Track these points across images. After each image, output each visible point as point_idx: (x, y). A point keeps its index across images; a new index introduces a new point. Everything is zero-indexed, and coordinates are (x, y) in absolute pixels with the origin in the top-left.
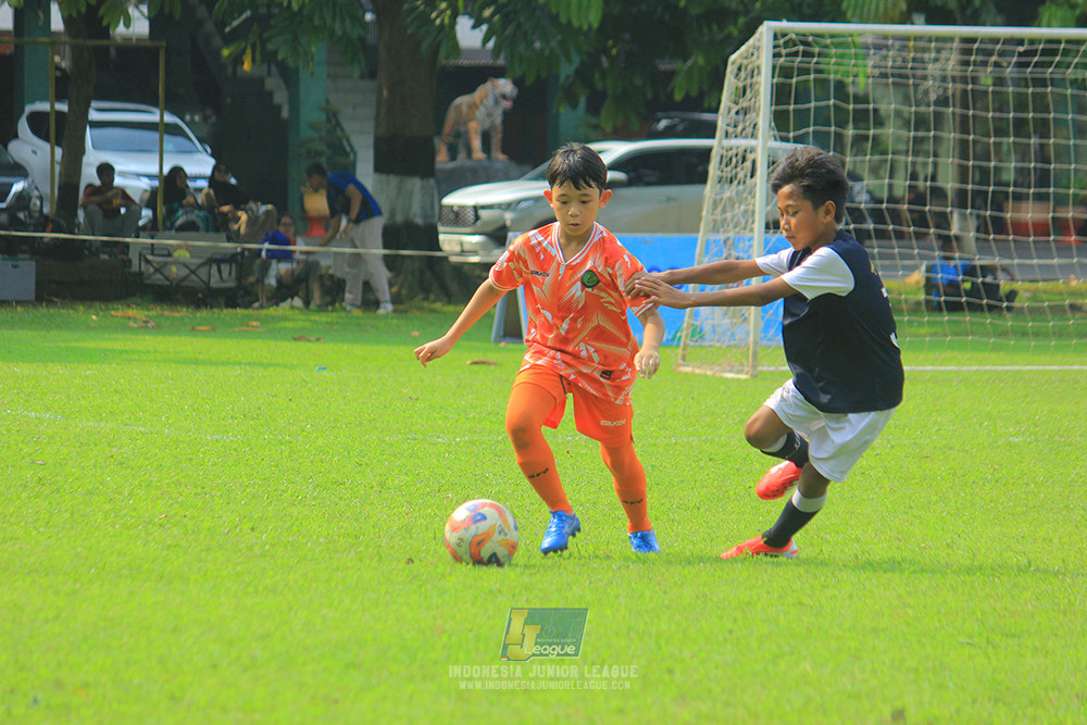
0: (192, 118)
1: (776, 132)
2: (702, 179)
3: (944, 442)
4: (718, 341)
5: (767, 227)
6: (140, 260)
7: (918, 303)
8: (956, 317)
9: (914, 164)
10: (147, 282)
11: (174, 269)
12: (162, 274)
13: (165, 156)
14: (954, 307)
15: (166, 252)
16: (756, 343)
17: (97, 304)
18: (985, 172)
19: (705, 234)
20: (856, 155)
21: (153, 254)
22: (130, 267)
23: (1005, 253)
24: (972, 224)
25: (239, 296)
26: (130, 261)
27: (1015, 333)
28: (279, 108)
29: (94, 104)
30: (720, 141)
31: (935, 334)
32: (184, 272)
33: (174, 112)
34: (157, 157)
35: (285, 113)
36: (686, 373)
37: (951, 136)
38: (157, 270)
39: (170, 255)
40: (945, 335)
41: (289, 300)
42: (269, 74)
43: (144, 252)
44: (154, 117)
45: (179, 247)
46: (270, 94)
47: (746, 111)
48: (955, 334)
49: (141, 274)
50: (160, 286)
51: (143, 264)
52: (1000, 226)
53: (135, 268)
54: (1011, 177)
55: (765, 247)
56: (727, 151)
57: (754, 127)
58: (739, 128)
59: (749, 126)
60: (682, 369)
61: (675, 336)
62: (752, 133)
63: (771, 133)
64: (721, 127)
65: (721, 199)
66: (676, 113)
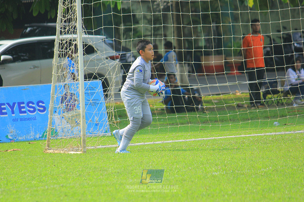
1: (86, 30)
2: (51, 56)
3: (181, 178)
4: (65, 136)
5: (85, 78)
7: (163, 110)
8: (181, 115)
9: (155, 41)
14: (180, 110)
16: (84, 135)
18: (190, 42)
19: (54, 83)
20: (126, 39)
23: (203, 82)
24: (186, 68)
27: (211, 121)
30: (58, 37)
31: (173, 124)
36: (50, 153)
37: (172, 26)
40: (177, 124)
47: (69, 20)
48: (182, 124)
52: (199, 68)
54: (202, 44)
55: (85, 88)
56: (62, 41)
57: (74, 28)
58: (67, 30)
59: (72, 28)
60: (48, 151)
61: (43, 135)
62: (74, 31)
63: (83, 30)
64: (58, 29)
65: (60, 65)
66: (35, 24)
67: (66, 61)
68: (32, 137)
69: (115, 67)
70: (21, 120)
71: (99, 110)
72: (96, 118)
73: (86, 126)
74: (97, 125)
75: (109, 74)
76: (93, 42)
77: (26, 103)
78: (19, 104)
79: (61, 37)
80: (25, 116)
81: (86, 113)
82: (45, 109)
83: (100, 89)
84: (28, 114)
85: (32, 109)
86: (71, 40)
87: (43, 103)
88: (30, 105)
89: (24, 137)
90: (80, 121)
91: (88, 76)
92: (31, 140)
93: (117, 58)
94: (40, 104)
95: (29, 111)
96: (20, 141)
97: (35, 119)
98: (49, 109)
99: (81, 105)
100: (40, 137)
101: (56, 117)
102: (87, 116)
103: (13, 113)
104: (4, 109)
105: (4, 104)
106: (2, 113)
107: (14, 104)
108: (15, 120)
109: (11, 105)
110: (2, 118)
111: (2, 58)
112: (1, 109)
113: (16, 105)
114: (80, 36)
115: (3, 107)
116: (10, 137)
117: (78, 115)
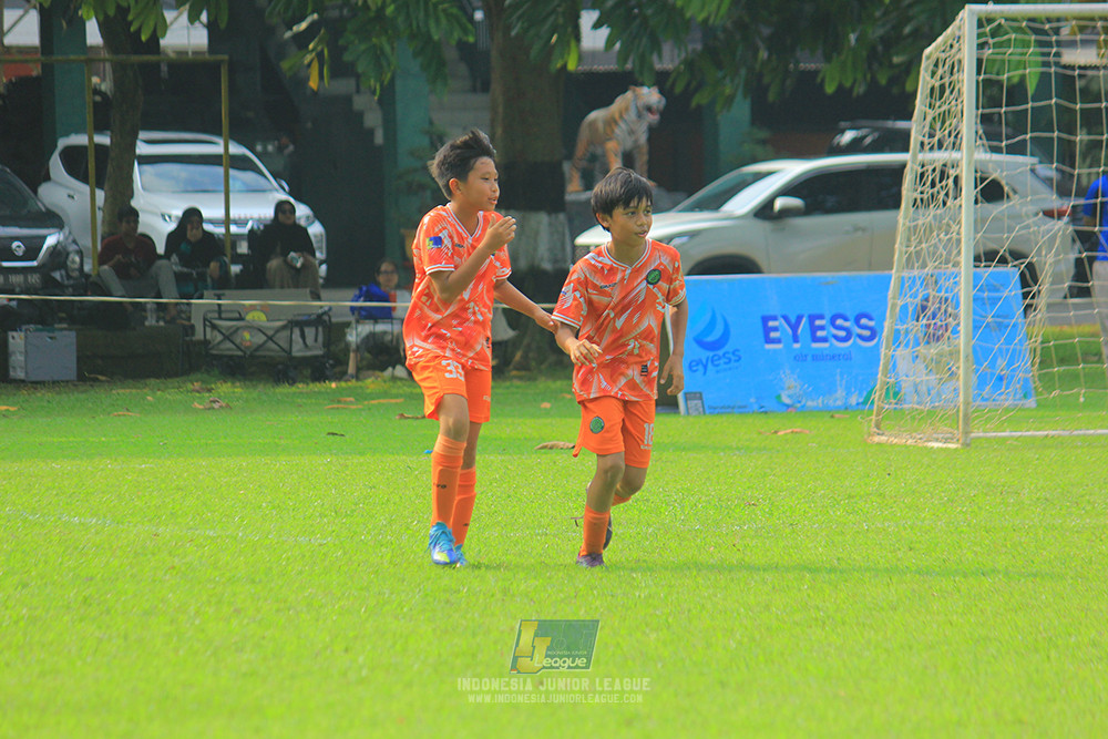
0: (265, 148)
1: (985, 142)
2: (895, 203)
5: (977, 259)
6: (205, 325)
10: (214, 352)
11: (247, 336)
12: (233, 343)
13: (232, 197)
15: (238, 315)
16: (967, 404)
17: (152, 381)
19: (897, 271)
21: (220, 318)
22: (193, 334)
25: (327, 366)
26: (192, 327)
28: (371, 132)
29: (143, 135)
30: (914, 156)
32: (261, 339)
33: (240, 142)
34: (222, 197)
35: (379, 138)
36: (881, 444)
38: (227, 338)
39: (241, 319)
41: (390, 369)
42: (358, 91)
43: (209, 315)
44: (218, 149)
45: (253, 308)
46: (360, 115)
47: (943, 117)
49: (206, 342)
50: (231, 357)
51: (208, 329)
53: (199, 336)
55: (975, 287)
56: (923, 166)
57: (956, 137)
58: (936, 139)
59: (950, 136)
60: (876, 439)
61: (867, 399)
62: (954, 144)
63: (979, 142)
64: (915, 139)
65: (915, 227)
66: (864, 122)
67: (928, 216)
68: (839, 403)
69: (1054, 237)
70: (816, 358)
71: (1009, 340)
72: (1001, 363)
73: (974, 379)
74: (1001, 378)
75: (1039, 253)
76: (1002, 172)
77: (828, 316)
78: (812, 318)
79: (922, 156)
80: (826, 349)
81: (974, 347)
82: (874, 334)
83: (1014, 290)
84: (831, 345)
85: (842, 334)
86: (945, 165)
87: (871, 319)
88: (839, 322)
89: (820, 401)
90: (958, 368)
91: (986, 257)
92: (838, 409)
93: (1061, 215)
94: (864, 321)
95: (836, 337)
96: (812, 410)
97: (847, 357)
98: (885, 334)
99: (962, 328)
100: (858, 404)
101: (902, 353)
102: (979, 355)
103: (796, 339)
104: (776, 329)
105: (775, 318)
106: (769, 340)
107: (799, 318)
108: (800, 358)
109: (793, 320)
110: (769, 351)
111: (779, 203)
112: (767, 330)
113: (804, 320)
114: (969, 156)
115: (771, 324)
116: (787, 400)
117: (954, 354)
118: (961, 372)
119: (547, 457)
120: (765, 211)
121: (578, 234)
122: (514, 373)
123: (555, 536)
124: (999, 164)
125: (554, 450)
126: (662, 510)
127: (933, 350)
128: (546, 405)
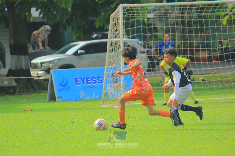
1: (126, 36)
2: (105, 51)
19: (106, 66)
23: (194, 67)
60: (103, 106)
61: (100, 97)
66: (98, 32)
68: (94, 98)
69: (143, 58)
70: (89, 87)
76: (130, 43)
77: (91, 78)
78: (87, 78)
79: (111, 40)
80: (90, 85)
81: (125, 84)
82: (102, 81)
84: (92, 84)
85: (94, 82)
86: (116, 42)
87: (101, 78)
88: (93, 79)
89: (89, 98)
90: (121, 89)
92: (94, 99)
93: (144, 52)
94: (99, 79)
96: (87, 100)
97: (96, 87)
98: (104, 81)
99: (122, 80)
100: (98, 98)
103: (83, 83)
104: (79, 81)
105: (78, 79)
106: (77, 84)
107: (84, 78)
108: (84, 88)
109: (83, 79)
110: (77, 86)
111: (79, 52)
112: (77, 81)
113: (85, 79)
114: (122, 39)
115: (77, 80)
116: (82, 98)
117: (120, 86)
118: (122, 90)
119: (24, 113)
120: (76, 54)
121: (31, 60)
122: (17, 93)
123: (26, 132)
124: (130, 41)
125: (26, 111)
126: (52, 125)
127: (115, 85)
128: (25, 101)
